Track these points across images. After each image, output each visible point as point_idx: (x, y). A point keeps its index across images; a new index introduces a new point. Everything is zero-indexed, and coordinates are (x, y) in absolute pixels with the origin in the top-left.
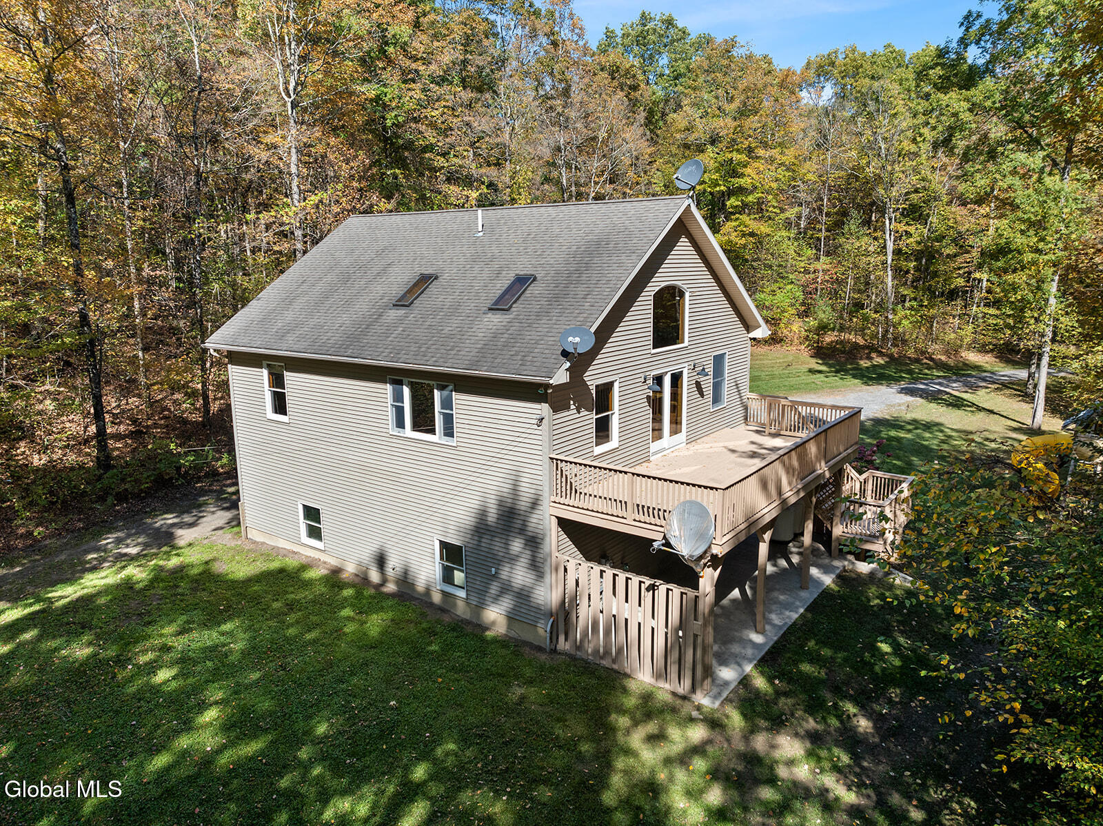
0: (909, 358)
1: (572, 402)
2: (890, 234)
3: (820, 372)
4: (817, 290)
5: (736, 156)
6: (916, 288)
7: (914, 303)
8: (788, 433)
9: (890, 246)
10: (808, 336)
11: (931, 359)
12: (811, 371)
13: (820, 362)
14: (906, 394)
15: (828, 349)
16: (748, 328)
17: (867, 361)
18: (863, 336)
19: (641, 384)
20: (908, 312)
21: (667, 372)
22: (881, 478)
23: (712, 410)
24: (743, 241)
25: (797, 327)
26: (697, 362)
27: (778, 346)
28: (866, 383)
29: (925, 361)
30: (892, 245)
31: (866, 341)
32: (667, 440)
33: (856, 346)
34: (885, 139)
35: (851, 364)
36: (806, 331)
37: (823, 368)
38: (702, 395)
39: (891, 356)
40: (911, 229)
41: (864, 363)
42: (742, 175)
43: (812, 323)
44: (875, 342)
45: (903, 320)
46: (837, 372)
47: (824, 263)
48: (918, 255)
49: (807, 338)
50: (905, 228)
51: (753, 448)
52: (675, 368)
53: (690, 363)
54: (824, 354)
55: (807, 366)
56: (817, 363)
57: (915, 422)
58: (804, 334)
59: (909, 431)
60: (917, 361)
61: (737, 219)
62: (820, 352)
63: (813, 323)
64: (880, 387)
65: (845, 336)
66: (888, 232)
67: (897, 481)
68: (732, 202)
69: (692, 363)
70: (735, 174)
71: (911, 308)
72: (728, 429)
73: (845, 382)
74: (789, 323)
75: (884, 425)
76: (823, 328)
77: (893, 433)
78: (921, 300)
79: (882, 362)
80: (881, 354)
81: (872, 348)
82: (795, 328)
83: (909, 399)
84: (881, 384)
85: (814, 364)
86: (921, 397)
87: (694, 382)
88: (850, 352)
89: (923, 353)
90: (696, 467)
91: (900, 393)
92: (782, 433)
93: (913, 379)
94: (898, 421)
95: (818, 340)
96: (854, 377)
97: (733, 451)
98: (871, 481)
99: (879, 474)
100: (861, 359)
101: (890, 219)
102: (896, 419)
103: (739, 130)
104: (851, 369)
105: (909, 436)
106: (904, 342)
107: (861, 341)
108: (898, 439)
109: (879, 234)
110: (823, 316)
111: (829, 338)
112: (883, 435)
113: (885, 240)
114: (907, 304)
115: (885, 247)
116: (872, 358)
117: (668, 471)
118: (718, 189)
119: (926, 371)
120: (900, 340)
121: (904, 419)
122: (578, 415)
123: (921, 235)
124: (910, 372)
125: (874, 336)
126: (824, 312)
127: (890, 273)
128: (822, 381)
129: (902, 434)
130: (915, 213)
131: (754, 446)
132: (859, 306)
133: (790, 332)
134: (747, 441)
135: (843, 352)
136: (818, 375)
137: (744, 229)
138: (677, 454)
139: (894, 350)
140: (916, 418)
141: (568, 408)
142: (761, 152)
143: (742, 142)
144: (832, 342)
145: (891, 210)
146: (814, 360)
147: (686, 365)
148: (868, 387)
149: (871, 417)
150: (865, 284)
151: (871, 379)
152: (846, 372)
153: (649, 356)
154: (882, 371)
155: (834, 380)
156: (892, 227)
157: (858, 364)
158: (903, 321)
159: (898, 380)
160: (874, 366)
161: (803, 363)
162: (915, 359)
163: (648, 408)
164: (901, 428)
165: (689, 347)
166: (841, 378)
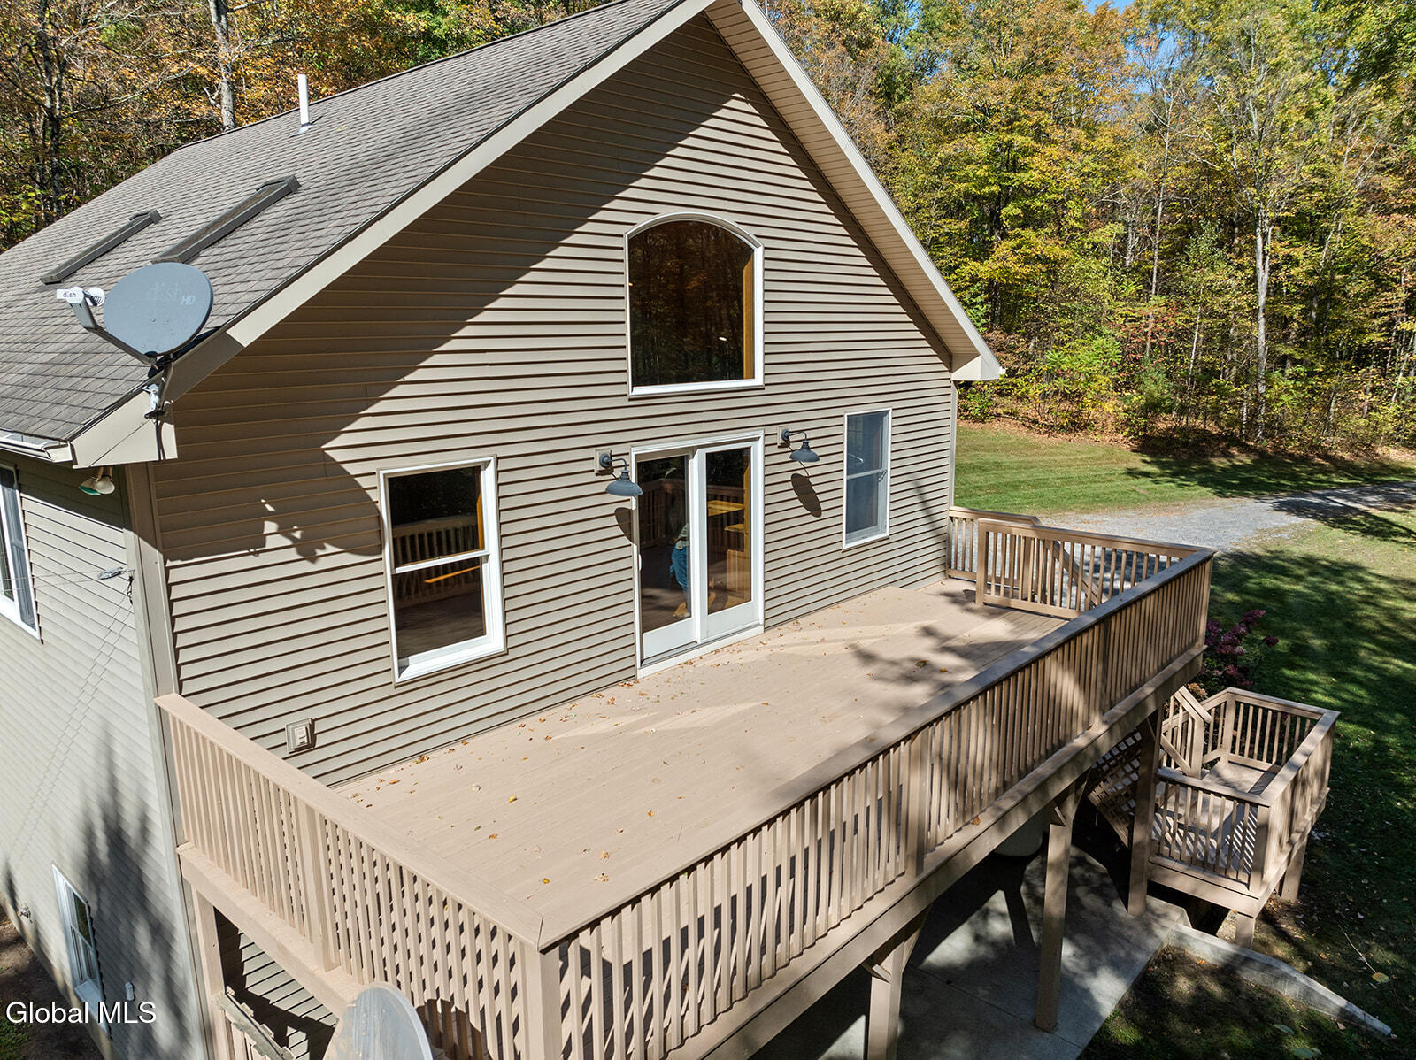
0: (1291, 456)
1: (270, 527)
2: (1264, 260)
3: (1146, 474)
4: (1145, 347)
5: (1019, 140)
6: (1303, 344)
7: (1301, 369)
8: (1027, 605)
9: (1264, 278)
10: (1129, 420)
11: (1327, 457)
12: (1132, 473)
13: (1148, 459)
14: (1289, 511)
15: (1160, 439)
16: (951, 359)
17: (1224, 460)
18: (1218, 419)
19: (592, 477)
20: (1290, 383)
21: (693, 450)
22: (1256, 708)
23: (845, 547)
24: (1027, 269)
25: (1112, 407)
26: (793, 427)
27: (1082, 434)
28: (1221, 494)
29: (1317, 460)
30: (1266, 277)
31: (1222, 428)
32: (697, 622)
33: (1205, 436)
34: (1258, 106)
35: (1199, 463)
36: (1126, 411)
37: (1153, 469)
38: (814, 508)
39: (1262, 454)
40: (1298, 253)
41: (1220, 463)
42: (1025, 168)
43: (1135, 399)
44: (1236, 430)
45: (1284, 392)
46: (1174, 475)
47: (1155, 305)
48: (1307, 295)
49: (1127, 423)
50: (1287, 251)
51: (923, 649)
52: (724, 441)
53: (770, 430)
54: (1154, 447)
55: (1125, 465)
56: (1145, 461)
57: (1309, 562)
58: (1122, 415)
59: (1299, 579)
60: (1304, 460)
61: (1017, 235)
62: (1149, 445)
63: (1137, 398)
64: (1245, 499)
65: (1187, 421)
66: (1261, 257)
67: (1304, 719)
68: (1011, 210)
69: (779, 430)
70: (1015, 167)
71: (1296, 377)
72: (893, 589)
73: (1186, 491)
74: (1100, 397)
75: (1252, 566)
76: (1153, 407)
77: (1269, 582)
78: (1312, 364)
79: (1248, 461)
80: (1246, 449)
81: (1233, 441)
82: (1109, 406)
83: (1295, 520)
84: (1247, 496)
85: (1137, 461)
86: (1315, 517)
87: (788, 477)
88: (1196, 444)
89: (1314, 448)
90: (742, 707)
91: (1279, 509)
92: (1015, 603)
93: (1299, 487)
94: (1277, 558)
95: (1146, 425)
96: (1203, 483)
97: (867, 657)
98: (1231, 715)
99: (1250, 697)
100: (1213, 456)
101: (1265, 236)
102: (1276, 555)
103: (1021, 94)
104: (1197, 472)
105: (1299, 588)
106: (1282, 430)
107: (1212, 427)
108: (1277, 594)
109: (1245, 261)
110: (1154, 387)
111: (1163, 423)
112: (1251, 584)
113: (1255, 269)
114: (1289, 370)
115: (1253, 280)
116: (1232, 456)
117: (656, 719)
118: (987, 190)
119: (1321, 477)
120: (1276, 428)
121: (1287, 555)
122: (306, 566)
123: (1315, 262)
124: (1294, 477)
125: (1235, 421)
126: (1155, 385)
127: (1262, 321)
128: (1148, 489)
129: (1286, 585)
130: (1304, 227)
131: (930, 642)
132: (1211, 373)
133: (1102, 413)
134: (911, 627)
135: (1185, 445)
136: (1143, 480)
137: (1028, 251)
138: (723, 658)
139: (1267, 445)
140: (1312, 552)
141: (255, 543)
142: (1058, 134)
143: (1026, 116)
144: (1168, 429)
145: (1267, 221)
146: (1138, 457)
147: (759, 433)
148: (1225, 500)
149: (1230, 551)
150: (1221, 338)
151: (1231, 487)
152: (1190, 475)
153: (624, 402)
154: (1247, 475)
155: (1168, 487)
156: (1267, 248)
157: (1207, 463)
158: (1283, 397)
159: (1273, 489)
160: (1234, 466)
161: (1119, 460)
162: (1301, 457)
163: (625, 541)
164: (1282, 572)
165: (768, 390)
166: (1179, 485)
